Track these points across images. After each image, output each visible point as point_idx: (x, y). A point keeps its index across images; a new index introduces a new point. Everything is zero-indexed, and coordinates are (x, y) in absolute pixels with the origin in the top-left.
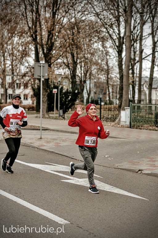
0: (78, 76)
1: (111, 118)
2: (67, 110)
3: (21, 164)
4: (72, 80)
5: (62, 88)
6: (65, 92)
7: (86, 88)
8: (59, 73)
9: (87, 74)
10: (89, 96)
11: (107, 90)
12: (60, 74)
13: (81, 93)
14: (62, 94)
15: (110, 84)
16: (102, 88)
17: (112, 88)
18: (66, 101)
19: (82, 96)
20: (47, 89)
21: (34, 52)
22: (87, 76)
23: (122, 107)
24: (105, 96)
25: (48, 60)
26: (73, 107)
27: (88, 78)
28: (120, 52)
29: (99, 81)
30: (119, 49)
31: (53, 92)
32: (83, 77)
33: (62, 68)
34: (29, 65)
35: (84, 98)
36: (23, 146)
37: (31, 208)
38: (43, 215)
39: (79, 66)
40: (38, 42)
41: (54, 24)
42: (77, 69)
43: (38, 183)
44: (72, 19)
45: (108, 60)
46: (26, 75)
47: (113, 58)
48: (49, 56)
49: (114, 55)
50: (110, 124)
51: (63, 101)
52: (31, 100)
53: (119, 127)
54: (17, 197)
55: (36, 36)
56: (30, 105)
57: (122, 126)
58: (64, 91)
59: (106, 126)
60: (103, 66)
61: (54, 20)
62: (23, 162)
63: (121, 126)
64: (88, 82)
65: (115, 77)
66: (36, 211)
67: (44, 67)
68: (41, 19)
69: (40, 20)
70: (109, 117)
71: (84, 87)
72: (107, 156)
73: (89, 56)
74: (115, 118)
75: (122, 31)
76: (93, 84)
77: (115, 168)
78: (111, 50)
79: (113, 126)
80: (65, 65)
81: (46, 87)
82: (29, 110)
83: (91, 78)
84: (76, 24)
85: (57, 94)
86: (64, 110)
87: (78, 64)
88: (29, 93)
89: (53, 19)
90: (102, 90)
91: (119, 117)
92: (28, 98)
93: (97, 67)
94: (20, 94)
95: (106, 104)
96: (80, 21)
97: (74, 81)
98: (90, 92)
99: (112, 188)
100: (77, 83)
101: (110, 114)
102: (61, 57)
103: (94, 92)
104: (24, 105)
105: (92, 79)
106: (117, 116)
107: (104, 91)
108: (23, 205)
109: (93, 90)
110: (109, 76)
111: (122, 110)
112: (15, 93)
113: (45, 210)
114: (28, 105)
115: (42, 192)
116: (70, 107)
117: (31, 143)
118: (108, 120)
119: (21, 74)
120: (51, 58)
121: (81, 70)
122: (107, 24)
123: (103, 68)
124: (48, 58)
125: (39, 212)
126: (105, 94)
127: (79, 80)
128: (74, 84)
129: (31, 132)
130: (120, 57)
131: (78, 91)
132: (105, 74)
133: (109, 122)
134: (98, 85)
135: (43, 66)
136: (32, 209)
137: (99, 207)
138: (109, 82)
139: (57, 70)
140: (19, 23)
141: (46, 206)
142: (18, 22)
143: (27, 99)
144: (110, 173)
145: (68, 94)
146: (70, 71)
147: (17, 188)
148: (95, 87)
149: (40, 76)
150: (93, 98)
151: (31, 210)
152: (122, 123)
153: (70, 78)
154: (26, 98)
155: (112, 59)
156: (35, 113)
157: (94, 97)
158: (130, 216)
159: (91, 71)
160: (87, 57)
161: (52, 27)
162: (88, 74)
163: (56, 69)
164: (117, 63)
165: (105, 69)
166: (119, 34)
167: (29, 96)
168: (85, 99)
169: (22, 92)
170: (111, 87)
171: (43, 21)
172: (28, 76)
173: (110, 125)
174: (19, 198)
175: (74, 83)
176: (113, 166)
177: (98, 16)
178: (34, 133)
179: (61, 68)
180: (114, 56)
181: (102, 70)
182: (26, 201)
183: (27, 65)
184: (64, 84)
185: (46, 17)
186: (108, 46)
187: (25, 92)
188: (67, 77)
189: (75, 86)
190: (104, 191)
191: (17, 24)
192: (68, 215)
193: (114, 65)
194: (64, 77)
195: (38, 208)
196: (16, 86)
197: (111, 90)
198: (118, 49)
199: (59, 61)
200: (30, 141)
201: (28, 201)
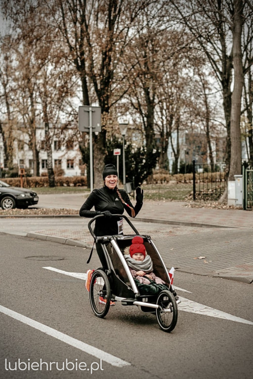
0: (156, 124)
1: (212, 194)
2: (140, 183)
3: (57, 273)
4: (146, 133)
5: (130, 146)
6: (135, 153)
7: (172, 146)
8: (124, 121)
9: (172, 121)
10: (177, 159)
11: (208, 148)
12: (127, 122)
13: (163, 154)
14: (130, 156)
15: (212, 137)
16: (200, 143)
17: (217, 144)
18: (137, 168)
19: (165, 159)
20: (103, 148)
21: (81, 89)
22: (173, 125)
23: (229, 176)
24: (204, 158)
25: (104, 100)
26: (150, 179)
27: (174, 127)
28: (225, 83)
29: (194, 132)
30: (225, 77)
31: (115, 154)
32: (165, 126)
33: (130, 113)
34: (73, 110)
35: (168, 163)
36: (63, 244)
37: (69, 343)
38: (88, 354)
39: (157, 108)
40: (85, 72)
41: (111, 40)
42: (155, 113)
43: (83, 304)
44: (142, 29)
45: (207, 96)
46: (67, 127)
47: (216, 92)
48: (104, 93)
49: (218, 87)
50: (211, 204)
51: (132, 169)
52: (80, 168)
53: (225, 209)
54: (48, 325)
55: (83, 61)
56: (77, 178)
57: (230, 206)
58: (133, 151)
59: (203, 208)
60: (200, 107)
61: (111, 34)
62: (62, 269)
63: (228, 207)
64: (174, 135)
65: (219, 125)
66: (77, 347)
67: (94, 113)
68: (90, 33)
69: (88, 34)
70: (209, 193)
71: (167, 143)
72: (201, 258)
73: (174, 90)
74: (219, 193)
75: (229, 45)
76: (182, 137)
77: (213, 277)
78: (211, 80)
79: (215, 207)
80: (135, 108)
81: (102, 145)
82: (75, 185)
83: (179, 128)
84: (151, 37)
85: (121, 156)
86: (134, 182)
87: (156, 104)
88: (75, 157)
89: (110, 32)
90: (199, 147)
91: (225, 193)
92: (74, 164)
93: (189, 109)
94: (60, 159)
95: (206, 170)
96: (157, 32)
97: (150, 134)
98: (178, 151)
99: (206, 308)
100: (156, 137)
101: (211, 188)
102: (125, 95)
103: (185, 151)
104: (68, 177)
105: (181, 130)
106: (222, 191)
107: (202, 149)
108: (57, 338)
109: (183, 149)
110: (210, 124)
111: (230, 180)
112: (51, 157)
113: (91, 345)
114: (74, 176)
115: (89, 317)
116: (145, 178)
117: (76, 239)
118: (207, 198)
119: (59, 126)
120: (108, 97)
121: (162, 115)
122: (202, 36)
123: (199, 110)
124: (103, 97)
125: (81, 349)
126: (204, 153)
127: (159, 132)
128: (149, 140)
129: (77, 222)
130: (225, 90)
131: (157, 150)
132: (202, 121)
133: (208, 201)
134: (191, 139)
135: (92, 112)
136: (71, 344)
137: (181, 340)
138: (210, 134)
139: (122, 117)
140: (53, 41)
141: (94, 339)
142: (52, 39)
143: (72, 167)
144: (204, 285)
145: (141, 157)
146: (143, 118)
147: (49, 312)
148: (186, 143)
149: (89, 129)
150: (184, 161)
151: (70, 346)
152: (230, 203)
153: (143, 130)
154: (70, 165)
155: (214, 95)
156: (86, 190)
157: (186, 159)
158: (230, 353)
159: (180, 116)
160: (171, 92)
161: (108, 45)
162: (174, 122)
163: (119, 114)
164: (222, 101)
165: (203, 112)
166: (224, 51)
167: (77, 162)
168: (171, 163)
169: (64, 155)
170: (214, 142)
171: (95, 36)
172: (72, 129)
173: (211, 206)
174: (50, 327)
175: (149, 136)
176: (210, 274)
177: (186, 24)
178: (83, 223)
179: (128, 113)
180: (216, 89)
181: (198, 114)
182: (61, 331)
183: (69, 109)
184: (134, 139)
185: (98, 29)
186: (207, 73)
187: (68, 156)
188: (137, 129)
189: (151, 142)
190: (192, 313)
191: (50, 43)
192: (129, 352)
193: (218, 104)
194: (132, 127)
195: (81, 342)
196: (53, 146)
197: (214, 148)
198: (221, 77)
199: (124, 101)
200: (74, 237)
201: (64, 332)
